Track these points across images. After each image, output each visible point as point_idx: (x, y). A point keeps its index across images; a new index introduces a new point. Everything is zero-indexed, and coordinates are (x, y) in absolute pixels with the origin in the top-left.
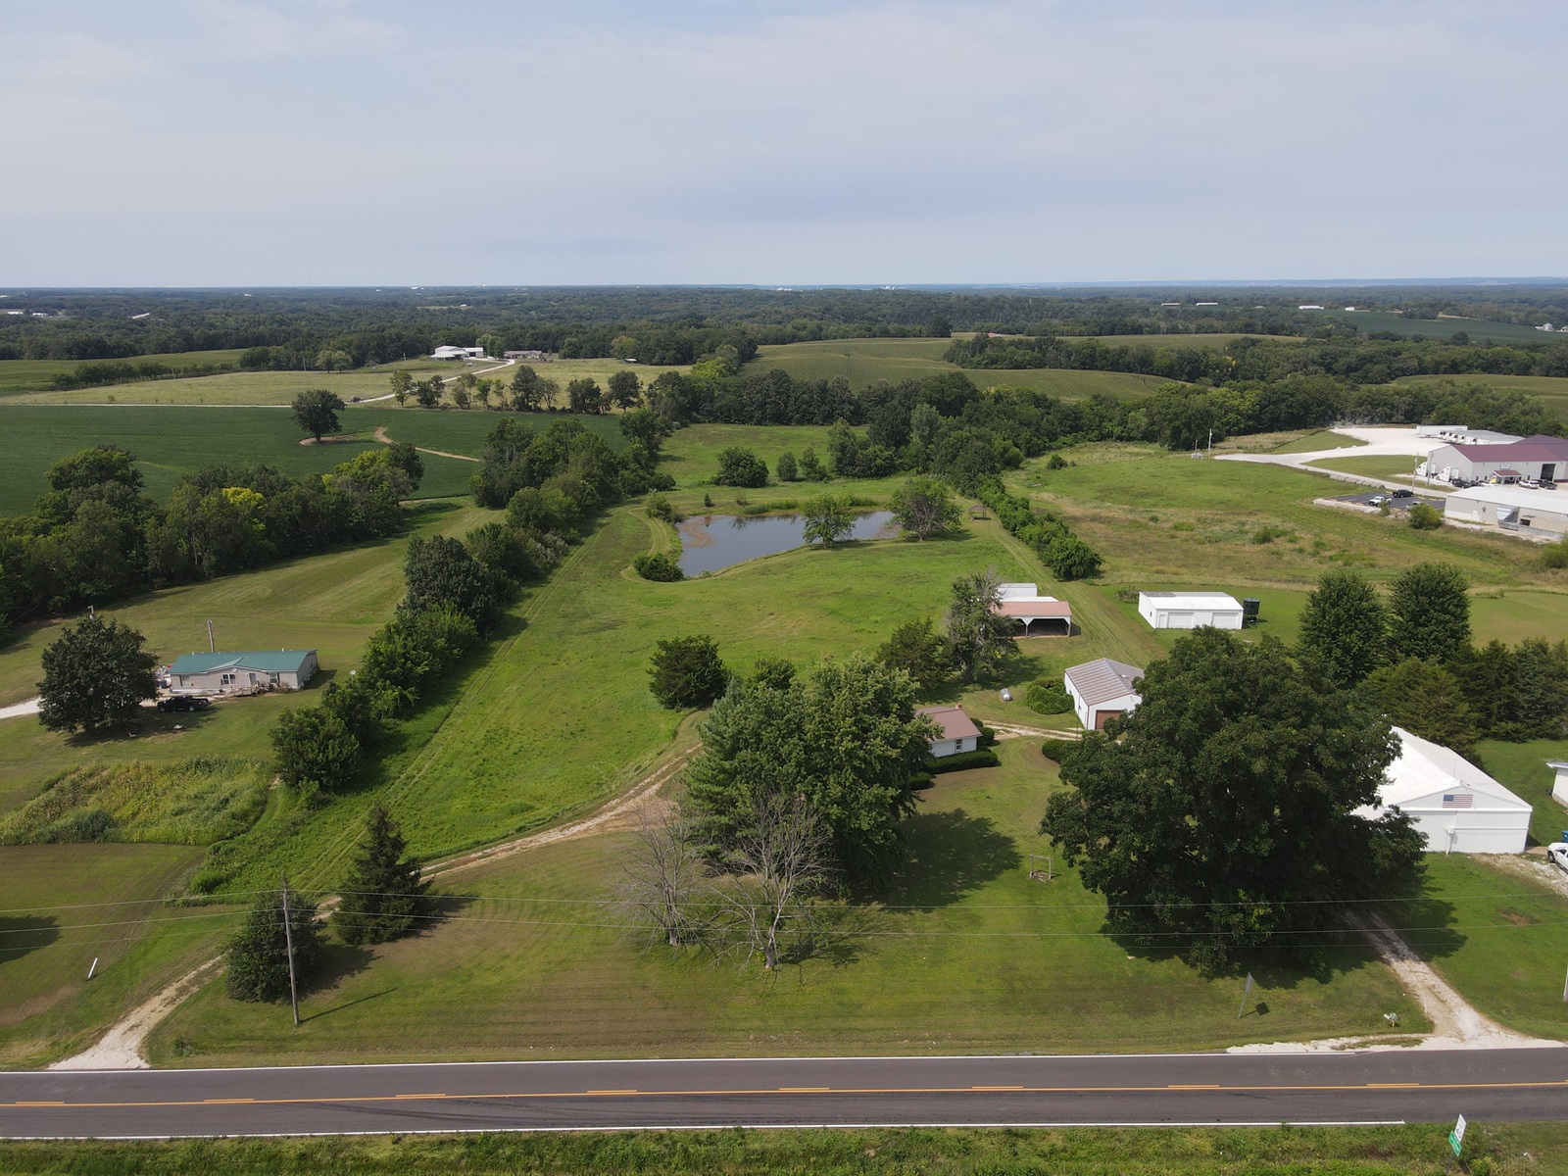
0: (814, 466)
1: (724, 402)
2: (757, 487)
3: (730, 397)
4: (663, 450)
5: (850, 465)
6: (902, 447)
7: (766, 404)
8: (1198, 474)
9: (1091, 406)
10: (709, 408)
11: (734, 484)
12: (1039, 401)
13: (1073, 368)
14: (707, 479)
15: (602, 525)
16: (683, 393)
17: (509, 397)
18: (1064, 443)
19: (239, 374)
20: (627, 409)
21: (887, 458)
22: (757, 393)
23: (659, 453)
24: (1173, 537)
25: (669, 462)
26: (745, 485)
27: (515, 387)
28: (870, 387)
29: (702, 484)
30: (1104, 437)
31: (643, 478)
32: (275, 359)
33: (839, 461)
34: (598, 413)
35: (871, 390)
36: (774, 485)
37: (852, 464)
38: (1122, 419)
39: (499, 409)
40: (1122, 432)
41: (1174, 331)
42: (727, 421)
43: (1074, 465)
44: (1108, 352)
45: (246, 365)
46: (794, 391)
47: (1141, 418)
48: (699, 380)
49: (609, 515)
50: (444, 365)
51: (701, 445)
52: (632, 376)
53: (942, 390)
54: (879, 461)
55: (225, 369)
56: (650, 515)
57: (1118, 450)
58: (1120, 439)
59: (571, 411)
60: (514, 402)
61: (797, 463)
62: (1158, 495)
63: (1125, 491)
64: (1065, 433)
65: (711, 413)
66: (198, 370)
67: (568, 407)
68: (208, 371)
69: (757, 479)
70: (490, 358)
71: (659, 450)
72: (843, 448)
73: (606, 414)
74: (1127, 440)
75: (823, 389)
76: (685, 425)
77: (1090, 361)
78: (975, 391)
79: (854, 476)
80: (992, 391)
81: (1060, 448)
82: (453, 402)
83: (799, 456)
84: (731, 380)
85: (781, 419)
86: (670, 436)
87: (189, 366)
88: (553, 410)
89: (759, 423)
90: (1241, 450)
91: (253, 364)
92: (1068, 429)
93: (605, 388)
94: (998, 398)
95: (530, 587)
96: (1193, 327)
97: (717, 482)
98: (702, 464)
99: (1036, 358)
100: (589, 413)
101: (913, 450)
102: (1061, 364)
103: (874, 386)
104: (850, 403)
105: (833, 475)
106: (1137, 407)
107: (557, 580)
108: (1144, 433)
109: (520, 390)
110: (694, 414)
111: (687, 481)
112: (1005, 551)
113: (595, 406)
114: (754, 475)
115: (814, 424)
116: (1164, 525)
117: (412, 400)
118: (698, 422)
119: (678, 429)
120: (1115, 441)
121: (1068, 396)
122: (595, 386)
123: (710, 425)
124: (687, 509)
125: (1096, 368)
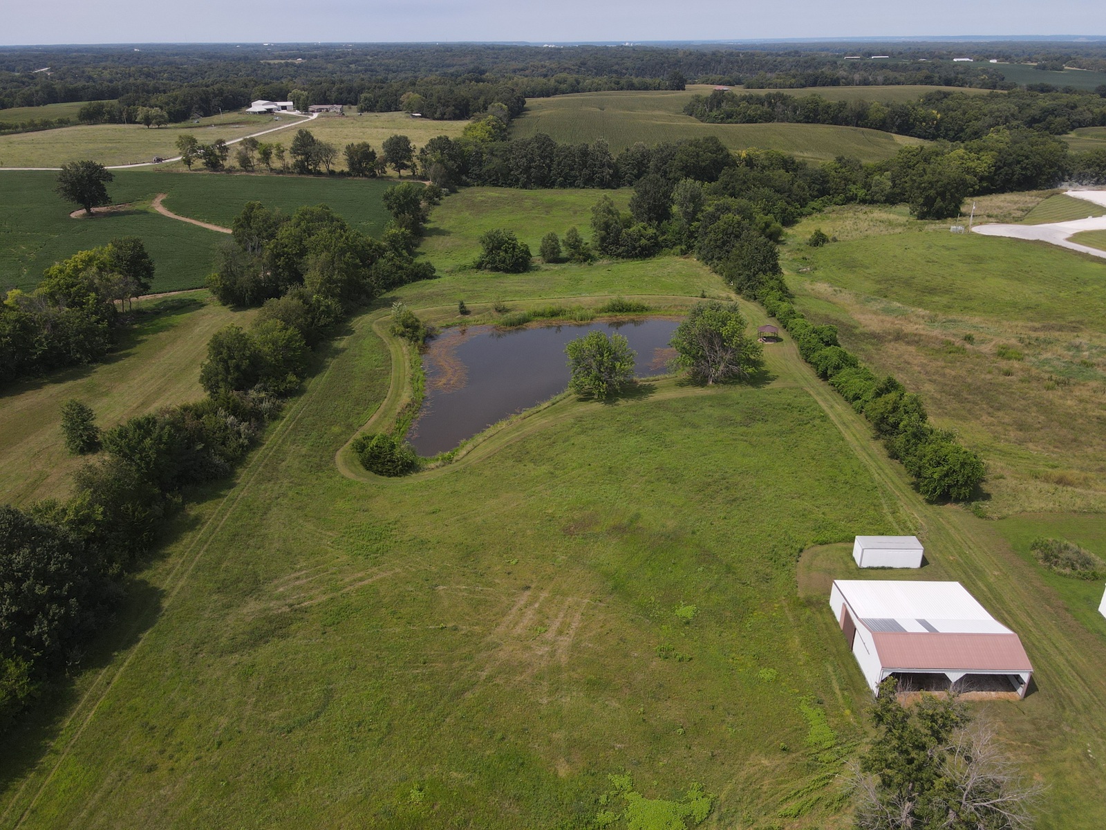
0: (578, 246)
1: (491, 166)
2: (519, 272)
3: (497, 161)
4: (429, 221)
5: (613, 244)
6: (665, 222)
7: (530, 167)
8: (979, 260)
9: (836, 168)
10: (477, 172)
11: (496, 269)
12: (788, 164)
13: (798, 122)
14: (469, 261)
15: (338, 352)
16: (452, 157)
17: (290, 160)
18: (813, 209)
19: (79, 128)
20: (401, 171)
21: (651, 238)
22: (522, 157)
23: (425, 225)
24: (1008, 374)
25: (435, 237)
26: (507, 271)
27: (295, 151)
28: (628, 150)
29: (463, 269)
30: (849, 200)
31: (401, 268)
32: (109, 113)
33: (603, 239)
34: (374, 176)
35: (629, 154)
36: (537, 269)
37: (616, 242)
38: (866, 182)
39: (281, 172)
40: (866, 195)
41: (865, 82)
42: (495, 184)
43: (835, 240)
44: (829, 107)
45: (83, 119)
46: (557, 156)
47: (884, 182)
48: (467, 144)
49: (350, 332)
50: (255, 119)
51: (468, 214)
52: (405, 140)
53: (698, 154)
54: (643, 241)
55: (63, 123)
56: (395, 333)
57: (866, 216)
58: (864, 202)
59: (349, 174)
60: (295, 166)
61: (561, 243)
62: (947, 292)
63: (908, 283)
64: (813, 198)
65: (479, 177)
66: (36, 125)
67: (346, 169)
68: (46, 125)
69: (519, 263)
70: (297, 113)
71: (425, 221)
72: (607, 226)
73: (382, 177)
74: (870, 203)
75: (585, 153)
76: (454, 191)
77: (814, 114)
78: (728, 155)
79: (618, 255)
80: (744, 155)
81: (810, 214)
82: (237, 165)
83: (562, 236)
84: (498, 144)
85: (545, 182)
86: (439, 205)
87: (26, 121)
88: (332, 173)
89: (524, 186)
90: (990, 220)
91: (90, 117)
92: (815, 193)
93: (380, 153)
94: (750, 162)
95: (201, 499)
96: (880, 78)
97: (479, 266)
98: (467, 238)
99: (767, 113)
100: (366, 176)
101: (675, 226)
102: (788, 118)
103: (633, 149)
104: (610, 167)
105: (596, 254)
106: (881, 169)
107: (246, 480)
108: (887, 196)
109: (299, 154)
110: (464, 178)
111: (449, 264)
112: (824, 418)
113: (372, 170)
114: (517, 259)
115: (575, 187)
116: (986, 349)
117: (199, 163)
118: (467, 185)
119: (447, 195)
120: (859, 203)
121: (801, 152)
122: (371, 150)
123: (479, 188)
124: (439, 319)
125: (818, 122)
